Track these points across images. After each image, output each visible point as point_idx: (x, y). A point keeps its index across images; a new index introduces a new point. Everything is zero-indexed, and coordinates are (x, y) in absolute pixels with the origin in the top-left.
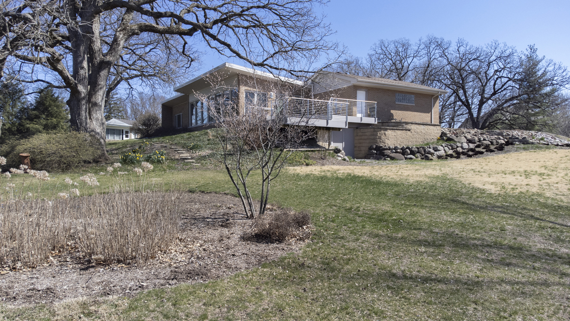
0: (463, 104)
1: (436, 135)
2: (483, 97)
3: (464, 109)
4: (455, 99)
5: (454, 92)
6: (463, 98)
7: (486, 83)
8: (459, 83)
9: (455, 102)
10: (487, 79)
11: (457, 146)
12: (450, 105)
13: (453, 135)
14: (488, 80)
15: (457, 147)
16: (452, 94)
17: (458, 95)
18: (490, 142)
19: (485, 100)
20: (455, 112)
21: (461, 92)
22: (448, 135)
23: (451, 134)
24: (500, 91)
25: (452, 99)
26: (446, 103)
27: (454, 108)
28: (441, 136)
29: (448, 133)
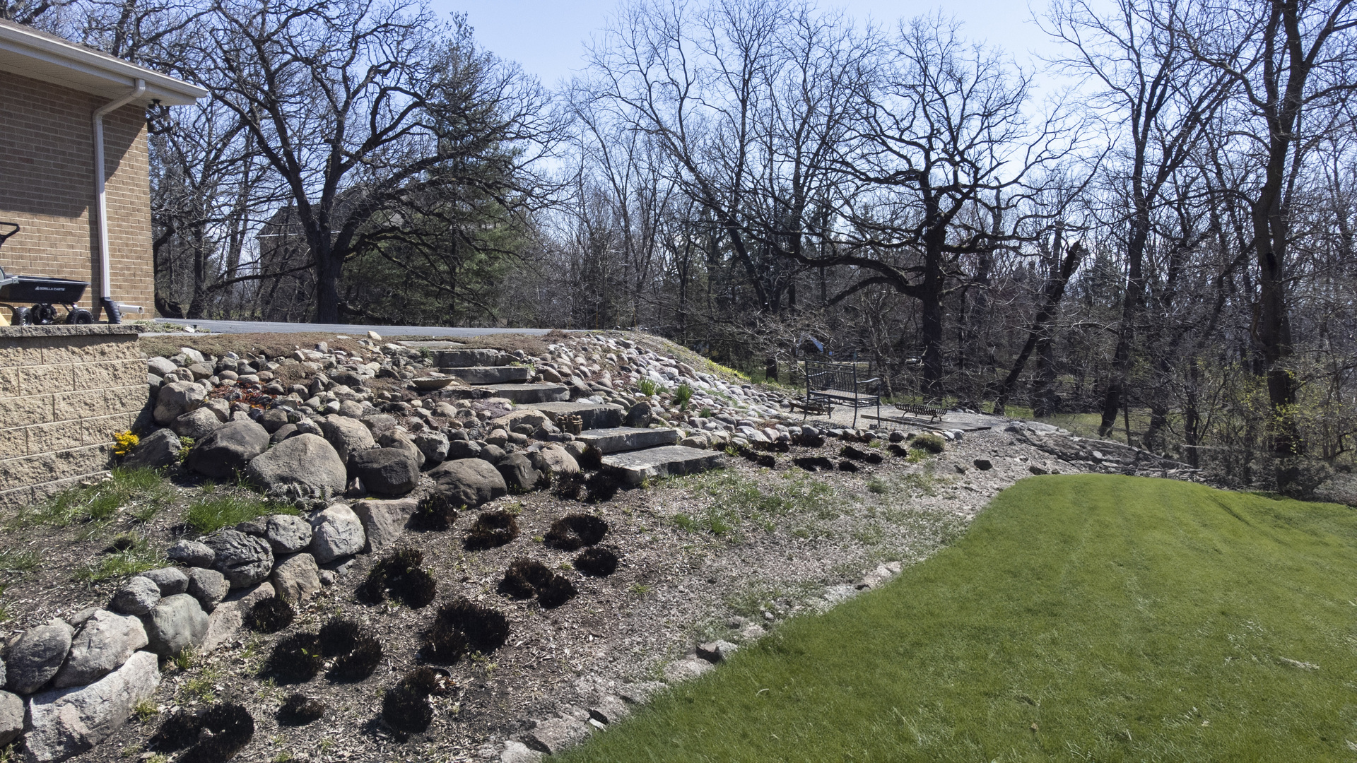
0: (272, 163)
1: (101, 417)
2: (336, 152)
3: (276, 182)
4: (247, 147)
5: (244, 121)
6: (275, 143)
7: (347, 104)
8: (257, 87)
9: (248, 157)
10: (347, 89)
11: (277, 546)
12: (232, 162)
13: (242, 418)
14: (352, 95)
15: (282, 554)
16: (239, 128)
17: (255, 131)
18: (495, 461)
19: (345, 159)
20: (247, 186)
21: (267, 125)
22: (203, 416)
23: (223, 406)
24: (391, 134)
25: (239, 142)
26: (217, 157)
27: (246, 174)
28: (146, 423)
29: (200, 391)
